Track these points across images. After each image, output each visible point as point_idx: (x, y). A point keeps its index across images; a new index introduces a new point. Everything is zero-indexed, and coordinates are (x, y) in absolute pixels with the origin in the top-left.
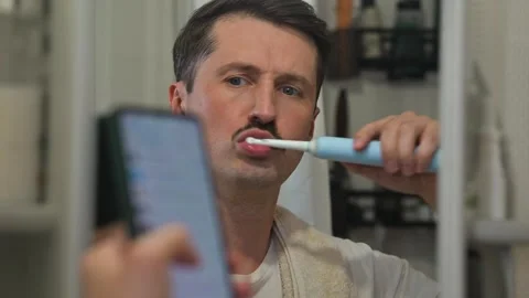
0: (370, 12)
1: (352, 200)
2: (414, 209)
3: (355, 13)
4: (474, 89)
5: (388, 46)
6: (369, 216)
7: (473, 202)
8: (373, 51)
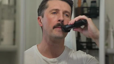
0: (85, 4)
1: (81, 44)
2: (95, 46)
3: (82, 4)
4: (107, 20)
5: (89, 11)
6: (85, 47)
7: (107, 45)
8: (86, 12)
